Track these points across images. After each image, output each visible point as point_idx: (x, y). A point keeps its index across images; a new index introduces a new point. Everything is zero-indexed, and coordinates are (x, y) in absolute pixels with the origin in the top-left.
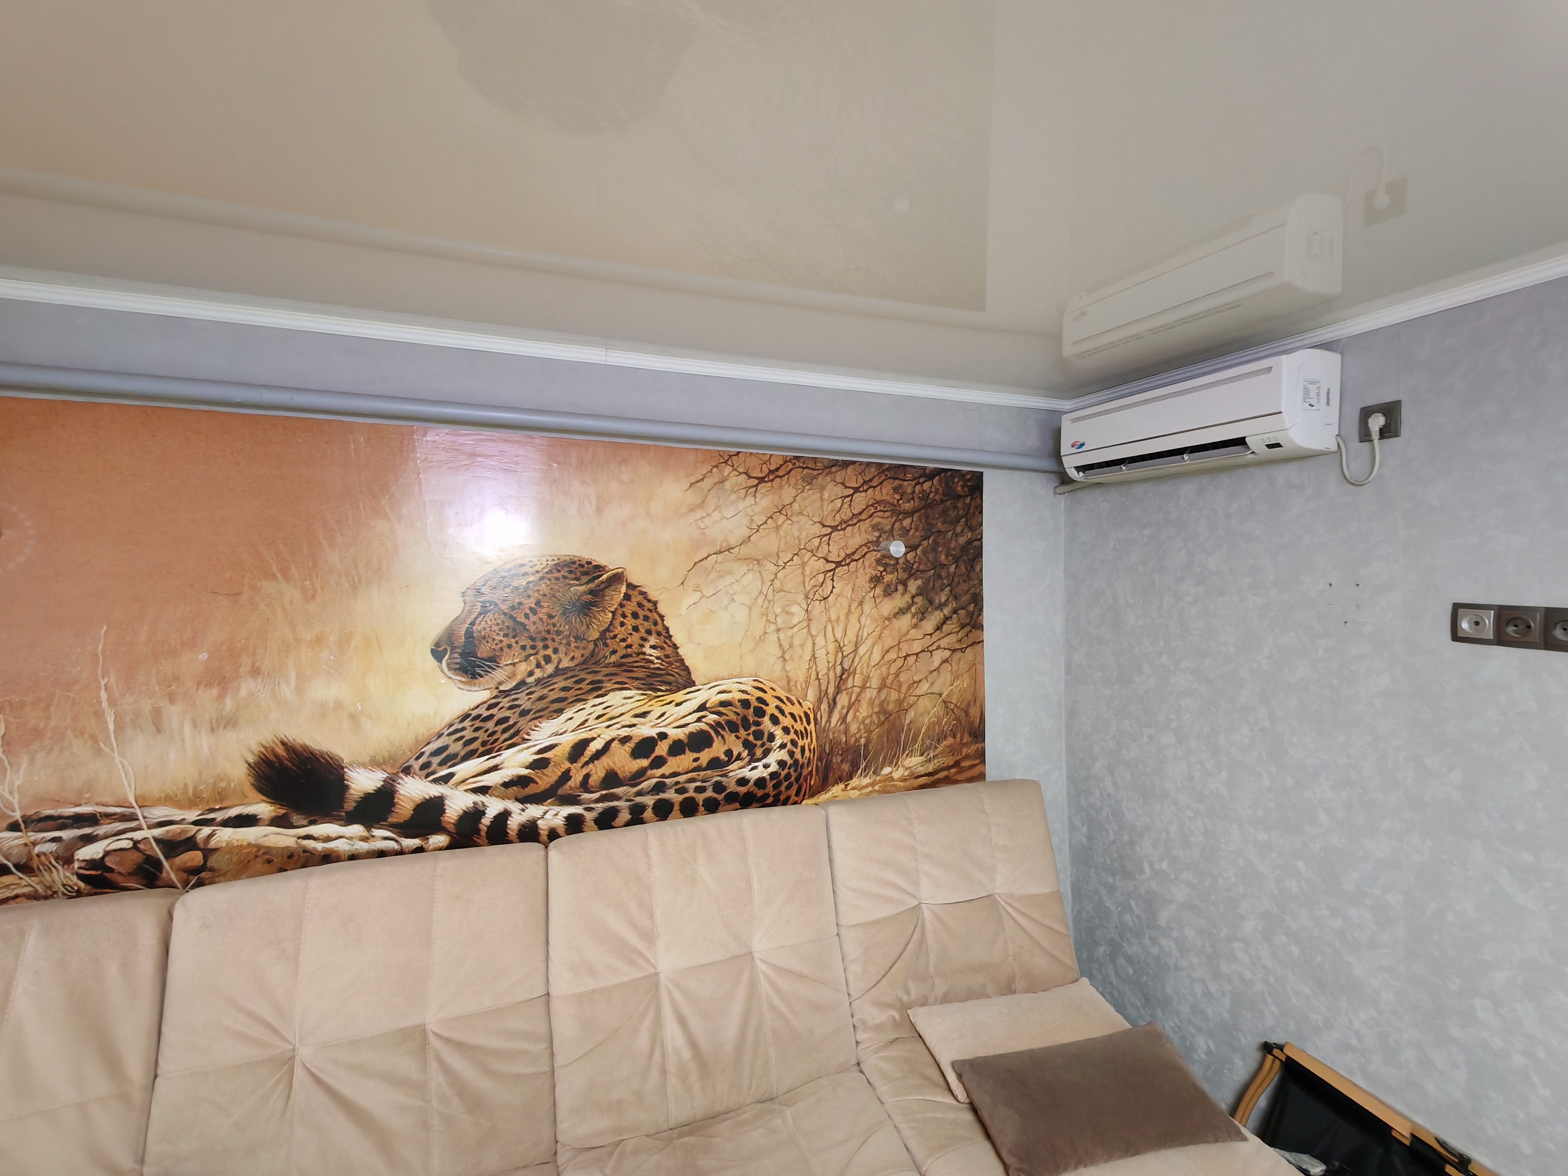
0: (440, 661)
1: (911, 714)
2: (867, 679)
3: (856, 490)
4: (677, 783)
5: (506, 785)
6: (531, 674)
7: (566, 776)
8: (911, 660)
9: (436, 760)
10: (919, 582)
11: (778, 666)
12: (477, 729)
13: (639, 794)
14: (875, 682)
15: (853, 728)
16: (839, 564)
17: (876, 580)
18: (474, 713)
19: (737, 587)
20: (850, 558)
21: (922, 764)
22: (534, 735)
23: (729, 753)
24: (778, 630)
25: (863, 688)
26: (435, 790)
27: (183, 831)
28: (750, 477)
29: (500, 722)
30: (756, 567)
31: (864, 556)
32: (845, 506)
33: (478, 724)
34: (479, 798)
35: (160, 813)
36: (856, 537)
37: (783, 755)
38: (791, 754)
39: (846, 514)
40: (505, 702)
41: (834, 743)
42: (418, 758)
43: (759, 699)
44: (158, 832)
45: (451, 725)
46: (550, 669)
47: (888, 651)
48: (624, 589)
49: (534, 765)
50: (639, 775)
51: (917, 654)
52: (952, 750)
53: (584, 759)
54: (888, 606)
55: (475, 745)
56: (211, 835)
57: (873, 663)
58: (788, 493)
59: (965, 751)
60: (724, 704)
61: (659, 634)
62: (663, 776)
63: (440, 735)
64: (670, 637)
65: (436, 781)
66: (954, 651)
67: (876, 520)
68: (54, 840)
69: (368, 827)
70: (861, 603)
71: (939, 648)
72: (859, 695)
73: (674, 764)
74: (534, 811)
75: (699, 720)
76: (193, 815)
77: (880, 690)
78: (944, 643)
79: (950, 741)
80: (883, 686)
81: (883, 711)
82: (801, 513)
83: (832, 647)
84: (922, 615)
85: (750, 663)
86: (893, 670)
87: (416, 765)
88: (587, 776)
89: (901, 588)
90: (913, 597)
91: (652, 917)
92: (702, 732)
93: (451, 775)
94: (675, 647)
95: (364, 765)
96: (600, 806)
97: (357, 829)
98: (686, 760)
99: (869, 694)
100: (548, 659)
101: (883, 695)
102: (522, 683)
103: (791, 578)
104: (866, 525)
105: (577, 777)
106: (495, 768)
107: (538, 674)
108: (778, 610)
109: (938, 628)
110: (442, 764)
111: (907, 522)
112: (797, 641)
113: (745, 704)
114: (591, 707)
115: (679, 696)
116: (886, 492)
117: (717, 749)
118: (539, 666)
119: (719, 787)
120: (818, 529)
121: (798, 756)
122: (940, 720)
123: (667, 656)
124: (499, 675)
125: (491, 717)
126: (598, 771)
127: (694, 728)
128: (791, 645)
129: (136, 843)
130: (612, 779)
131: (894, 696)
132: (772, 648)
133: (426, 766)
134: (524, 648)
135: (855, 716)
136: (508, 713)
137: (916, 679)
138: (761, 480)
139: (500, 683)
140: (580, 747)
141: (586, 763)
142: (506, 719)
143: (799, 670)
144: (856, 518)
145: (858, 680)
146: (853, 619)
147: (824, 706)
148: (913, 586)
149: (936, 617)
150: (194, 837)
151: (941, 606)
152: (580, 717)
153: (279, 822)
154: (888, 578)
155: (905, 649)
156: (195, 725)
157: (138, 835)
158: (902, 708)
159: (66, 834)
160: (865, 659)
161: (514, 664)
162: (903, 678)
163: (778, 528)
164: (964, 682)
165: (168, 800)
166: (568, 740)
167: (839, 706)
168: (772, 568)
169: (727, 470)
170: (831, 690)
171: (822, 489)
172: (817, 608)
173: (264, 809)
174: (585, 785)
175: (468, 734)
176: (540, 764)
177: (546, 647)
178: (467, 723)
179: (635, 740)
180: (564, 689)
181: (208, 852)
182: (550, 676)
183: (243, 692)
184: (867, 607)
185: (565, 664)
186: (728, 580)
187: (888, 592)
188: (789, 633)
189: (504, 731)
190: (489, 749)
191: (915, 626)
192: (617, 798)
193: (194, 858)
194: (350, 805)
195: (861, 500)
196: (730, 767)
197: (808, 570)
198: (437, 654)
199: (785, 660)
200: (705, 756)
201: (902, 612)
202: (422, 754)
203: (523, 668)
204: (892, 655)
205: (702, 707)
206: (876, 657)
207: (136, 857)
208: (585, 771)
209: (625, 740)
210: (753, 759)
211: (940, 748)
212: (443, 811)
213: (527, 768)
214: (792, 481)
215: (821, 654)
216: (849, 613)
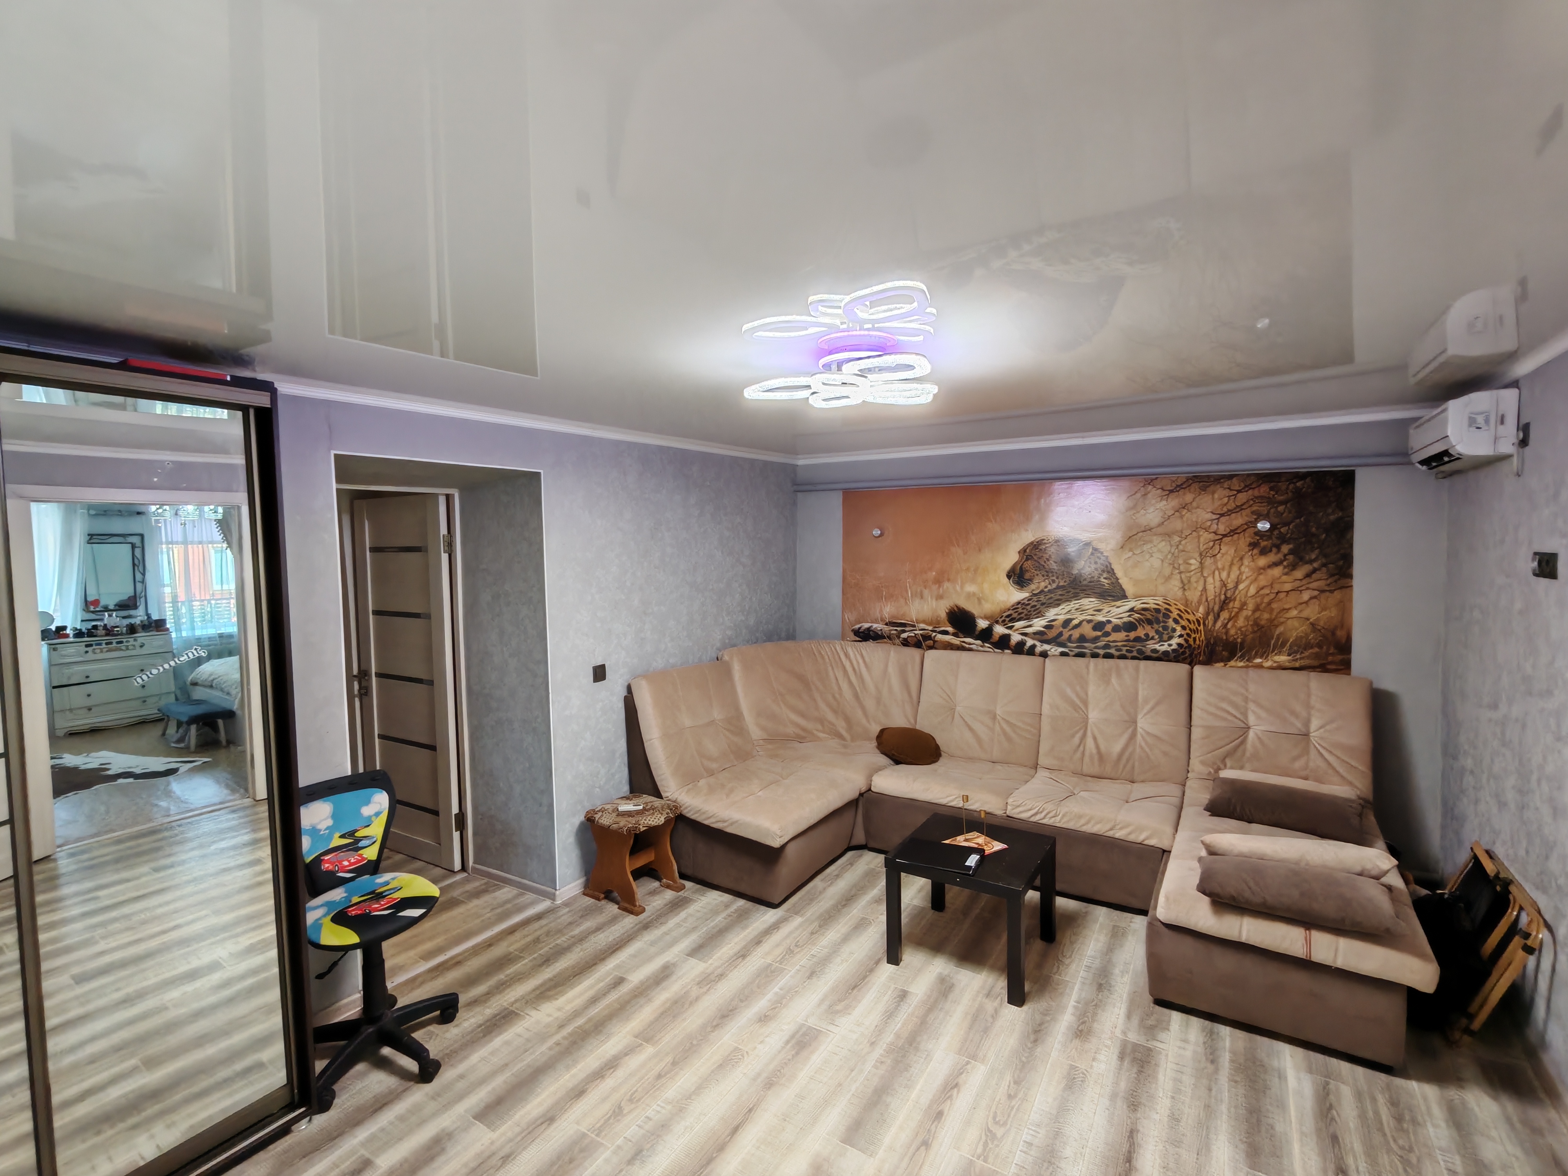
0: (1010, 580)
1: (1281, 629)
2: (1244, 605)
3: (1239, 491)
4: (1117, 646)
5: (1034, 634)
6: (1046, 587)
7: (1061, 634)
8: (1282, 595)
9: (1007, 619)
10: (1291, 546)
11: (1180, 593)
12: (1023, 609)
13: (1096, 648)
14: (1251, 606)
15: (1232, 632)
16: (1225, 536)
17: (1253, 545)
18: (1022, 602)
19: (1155, 549)
20: (1233, 532)
21: (1289, 661)
22: (1047, 614)
23: (1147, 635)
24: (1180, 573)
25: (1241, 609)
26: (1007, 631)
27: (928, 633)
28: (1164, 490)
29: (1032, 607)
30: (1167, 538)
31: (1244, 530)
32: (1231, 501)
33: (1024, 606)
34: (1024, 638)
35: (922, 626)
36: (1238, 520)
37: (1181, 640)
38: (1186, 641)
39: (1232, 505)
40: (1035, 598)
41: (1218, 640)
42: (1001, 618)
43: (1166, 609)
44: (921, 632)
45: (1013, 606)
46: (1054, 586)
47: (1262, 588)
48: (1091, 550)
49: (1046, 627)
50: (1096, 639)
51: (1288, 592)
52: (1317, 656)
53: (1070, 627)
54: (1262, 561)
55: (1022, 615)
56: (935, 636)
57: (1249, 594)
58: (1189, 497)
59: (1330, 658)
60: (1144, 609)
61: (1108, 572)
62: (1109, 641)
63: (1009, 610)
64: (1114, 574)
65: (1007, 628)
66: (1322, 591)
67: (1254, 508)
68: (896, 630)
69: (983, 642)
70: (1241, 559)
71: (1308, 589)
72: (1237, 613)
73: (1114, 636)
74: (1046, 647)
75: (1129, 616)
76: (930, 628)
77: (1254, 611)
78: (1315, 585)
79: (1316, 650)
80: (1257, 609)
81: (1256, 623)
82: (1198, 507)
83: (1218, 584)
84: (1293, 567)
85: (1162, 589)
86: (1266, 600)
87: (1000, 620)
88: (1071, 636)
89: (1274, 550)
90: (1285, 556)
91: (1087, 694)
92: (1130, 622)
93: (1013, 626)
94: (1117, 579)
95: (982, 618)
96: (1077, 650)
97: (979, 642)
98: (1122, 635)
99: (1245, 613)
100: (1054, 581)
101: (1257, 614)
102: (1042, 591)
103: (1190, 545)
104: (1248, 511)
105: (1066, 635)
106: (1030, 626)
107: (1049, 587)
108: (1181, 562)
109: (1308, 575)
110: (1009, 621)
111: (1281, 508)
112: (1193, 580)
113: (1157, 611)
114: (1073, 605)
115: (1118, 603)
116: (1264, 490)
117: (1141, 632)
118: (1050, 584)
119: (1140, 652)
120: (1210, 516)
121: (1192, 643)
122: (1307, 635)
123: (1113, 583)
124: (1033, 587)
125: (1029, 604)
126: (1076, 634)
127: (1125, 620)
128: (1189, 581)
129: (916, 634)
130: (1082, 639)
131: (1266, 616)
132: (1175, 583)
133: (1004, 621)
134: (1043, 576)
135: (1233, 626)
136: (1036, 603)
137: (1287, 606)
138: (1171, 491)
139: (1033, 590)
140: (1067, 622)
141: (1070, 630)
142: (1035, 606)
143: (1194, 595)
144: (1239, 508)
145: (1237, 604)
146: (1235, 569)
147: (1211, 617)
148: (1285, 549)
149: (1306, 569)
150: (930, 636)
151: (1311, 562)
152: (1068, 608)
153: (955, 635)
154: (1263, 544)
155: (1277, 587)
156: (931, 598)
157: (916, 632)
158: (1273, 623)
159: (899, 629)
160: (1243, 592)
161: (1039, 583)
162: (1274, 606)
163: (1182, 517)
164: (1333, 613)
165: (924, 622)
166: (1062, 618)
167: (1222, 618)
168: (1177, 539)
169: (1150, 487)
170: (1216, 608)
171: (1213, 493)
172: (1208, 561)
173: (950, 629)
174: (1069, 639)
175: (1020, 610)
176: (1048, 627)
177: (1053, 576)
178: (1019, 606)
179: (1095, 622)
180: (1061, 595)
181: (935, 642)
182: (1055, 589)
183: (945, 587)
184: (1246, 562)
185: (1062, 584)
186: (1149, 546)
187: (1264, 552)
188: (1188, 575)
189: (1034, 611)
190: (1028, 618)
191: (1286, 574)
192: (1085, 648)
193: (930, 642)
194: (977, 633)
195: (1242, 497)
196: (1148, 643)
197: (1202, 539)
198: (1009, 576)
199: (1185, 590)
200: (1132, 635)
201: (1276, 564)
202: (1002, 616)
203: (1043, 584)
204: (1267, 591)
205: (1132, 610)
206: (1252, 591)
207: (916, 639)
208: (1070, 633)
209: (1089, 621)
210: (1161, 640)
211: (1307, 654)
212: (1010, 640)
213: (1044, 628)
214: (1192, 490)
215: (1210, 587)
216: (1232, 564)
